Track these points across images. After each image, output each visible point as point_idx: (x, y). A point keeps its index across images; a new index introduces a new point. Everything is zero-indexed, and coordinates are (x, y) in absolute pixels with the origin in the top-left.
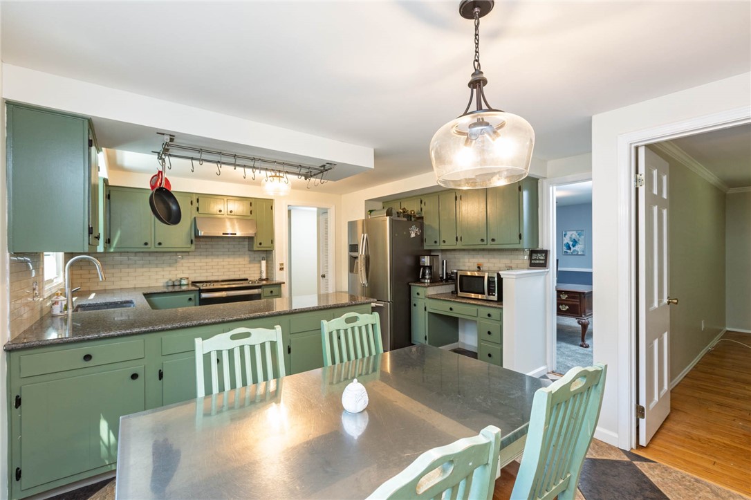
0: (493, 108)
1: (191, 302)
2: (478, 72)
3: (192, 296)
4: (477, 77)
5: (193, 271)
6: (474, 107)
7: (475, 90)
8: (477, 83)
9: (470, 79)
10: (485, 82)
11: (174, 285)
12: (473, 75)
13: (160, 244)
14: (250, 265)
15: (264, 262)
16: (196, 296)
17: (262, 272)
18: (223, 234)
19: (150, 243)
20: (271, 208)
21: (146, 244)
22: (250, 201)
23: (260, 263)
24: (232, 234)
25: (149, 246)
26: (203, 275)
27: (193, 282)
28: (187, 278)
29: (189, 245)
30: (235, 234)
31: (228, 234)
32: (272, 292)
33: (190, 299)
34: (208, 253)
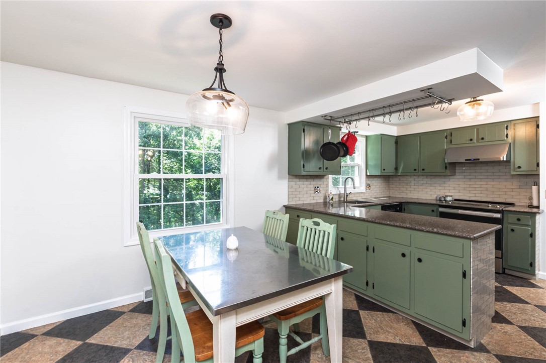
0: (228, 90)
1: (433, 213)
2: (220, 64)
3: (435, 209)
4: (220, 67)
5: (458, 191)
6: (216, 85)
7: (218, 73)
8: (220, 69)
9: (216, 66)
10: (225, 71)
11: (440, 200)
12: (218, 64)
13: (423, 170)
14: (519, 190)
15: (534, 188)
16: (437, 209)
17: (531, 198)
18: (466, 160)
19: (417, 170)
20: (538, 126)
21: (415, 170)
22: (507, 124)
23: (531, 189)
24: (475, 160)
25: (417, 171)
26: (467, 195)
27: (456, 200)
28: (451, 196)
29: (444, 171)
30: (479, 159)
31: (470, 160)
32: (519, 220)
33: (433, 211)
34: (471, 177)
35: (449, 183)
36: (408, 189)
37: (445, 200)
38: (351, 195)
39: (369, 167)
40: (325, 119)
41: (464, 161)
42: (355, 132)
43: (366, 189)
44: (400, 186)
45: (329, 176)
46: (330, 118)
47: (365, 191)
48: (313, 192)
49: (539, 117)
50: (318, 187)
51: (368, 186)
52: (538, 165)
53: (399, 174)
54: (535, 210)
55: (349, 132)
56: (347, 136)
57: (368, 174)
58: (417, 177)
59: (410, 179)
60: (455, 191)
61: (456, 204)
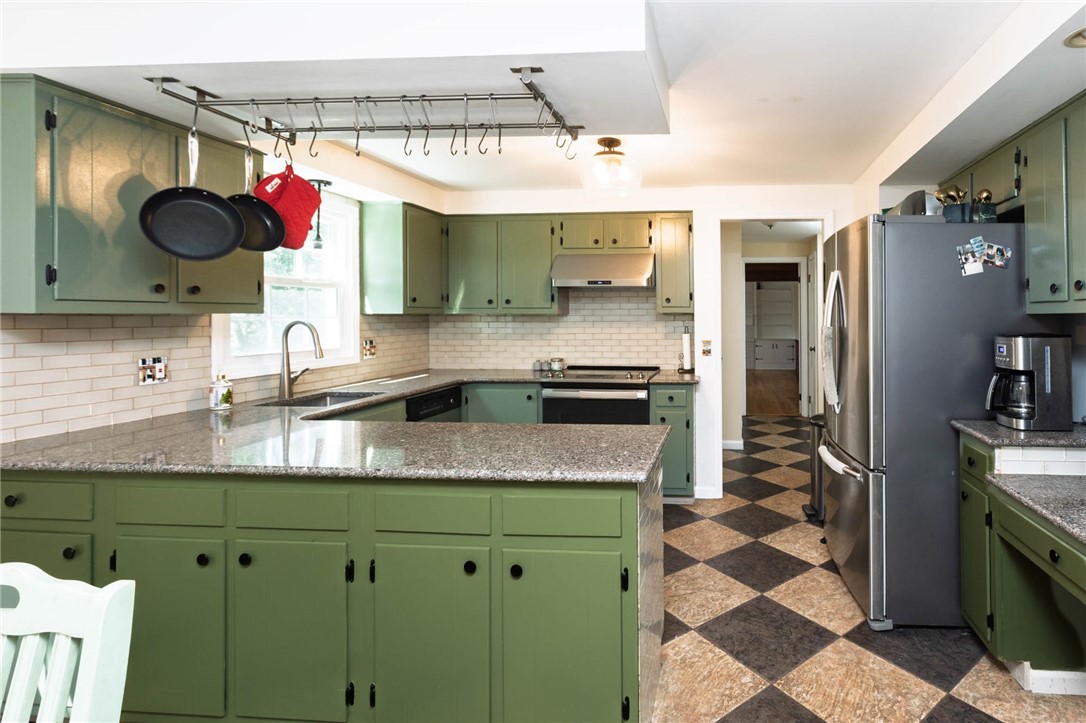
1: (531, 403)
3: (532, 391)
5: (574, 349)
11: (541, 371)
13: (508, 302)
14: (666, 342)
15: (686, 337)
16: (539, 393)
17: (681, 357)
18: (589, 283)
19: (495, 301)
20: (690, 228)
21: (490, 302)
22: (648, 218)
23: (681, 339)
24: (604, 282)
25: (494, 305)
26: (588, 355)
27: (571, 368)
28: (561, 360)
29: (548, 304)
30: (610, 282)
31: (596, 283)
32: (671, 398)
33: (529, 397)
34: (595, 318)
35: (558, 331)
36: (474, 348)
37: (551, 370)
38: (307, 377)
39: (369, 291)
40: (165, 91)
41: (585, 284)
42: (320, 182)
43: (362, 354)
44: (454, 343)
45: (214, 316)
46: (193, 96)
47: (357, 360)
48: (131, 380)
49: (691, 212)
50: (157, 360)
51: (370, 345)
52: (691, 297)
53: (454, 313)
54: (687, 377)
55: (289, 168)
56: (277, 181)
57: (369, 311)
58: (495, 319)
59: (480, 325)
60: (568, 349)
61: (573, 377)
